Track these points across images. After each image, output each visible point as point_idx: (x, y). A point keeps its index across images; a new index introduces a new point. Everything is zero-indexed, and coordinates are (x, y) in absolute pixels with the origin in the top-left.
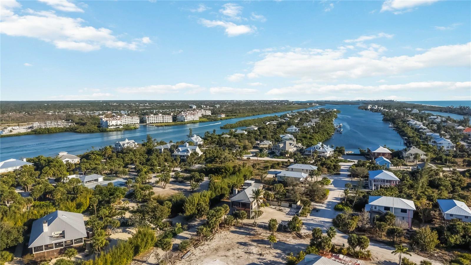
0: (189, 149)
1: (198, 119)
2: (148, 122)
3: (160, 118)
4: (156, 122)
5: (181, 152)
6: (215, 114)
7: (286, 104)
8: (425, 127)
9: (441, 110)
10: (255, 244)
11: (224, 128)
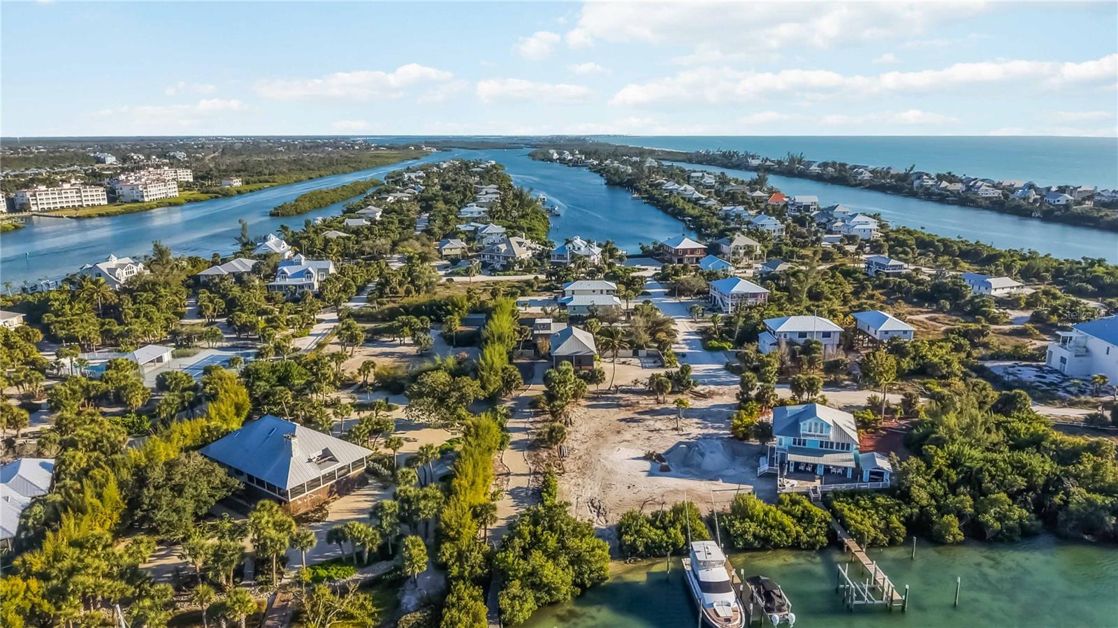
1: (177, 194)
2: (34, 208)
3: (69, 195)
4: (59, 206)
5: (289, 277)
6: (211, 179)
7: (357, 147)
8: (703, 197)
9: (690, 159)
10: (647, 417)
11: (283, 215)
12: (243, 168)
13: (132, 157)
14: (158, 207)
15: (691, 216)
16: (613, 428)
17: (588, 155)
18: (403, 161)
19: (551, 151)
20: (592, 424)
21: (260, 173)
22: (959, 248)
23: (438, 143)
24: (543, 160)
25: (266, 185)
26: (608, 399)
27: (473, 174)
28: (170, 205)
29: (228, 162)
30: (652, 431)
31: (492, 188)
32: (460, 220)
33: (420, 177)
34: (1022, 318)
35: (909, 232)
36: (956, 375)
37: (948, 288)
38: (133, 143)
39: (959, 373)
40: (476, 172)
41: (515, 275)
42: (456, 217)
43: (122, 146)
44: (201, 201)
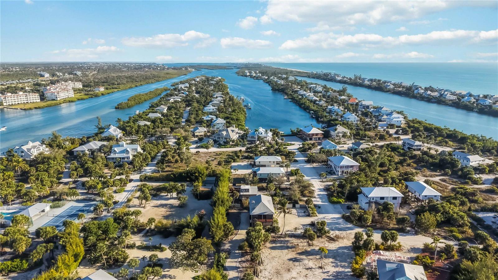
0: (128, 149)
1: (73, 96)
2: (5, 104)
3: (22, 98)
4: (17, 103)
5: (117, 153)
6: (90, 87)
7: (159, 69)
8: (318, 99)
9: (309, 76)
10: (303, 257)
11: (121, 108)
12: (106, 81)
13: (57, 74)
14: (63, 103)
15: (313, 110)
16: (285, 266)
17: (263, 74)
18: (179, 76)
19: (246, 71)
20: (274, 264)
21: (113, 84)
22: (446, 133)
23: (195, 66)
24: (242, 76)
25: (116, 90)
26: (281, 242)
27: (211, 85)
28: (70, 102)
29: (100, 77)
30: (308, 269)
31: (219, 94)
32: (204, 114)
33: (187, 87)
34: (488, 180)
35: (419, 122)
36: (467, 225)
37: (448, 162)
38: (59, 66)
39: (468, 224)
40: (212, 83)
41: (230, 147)
42: (202, 111)
43: (54, 68)
44: (84, 99)
